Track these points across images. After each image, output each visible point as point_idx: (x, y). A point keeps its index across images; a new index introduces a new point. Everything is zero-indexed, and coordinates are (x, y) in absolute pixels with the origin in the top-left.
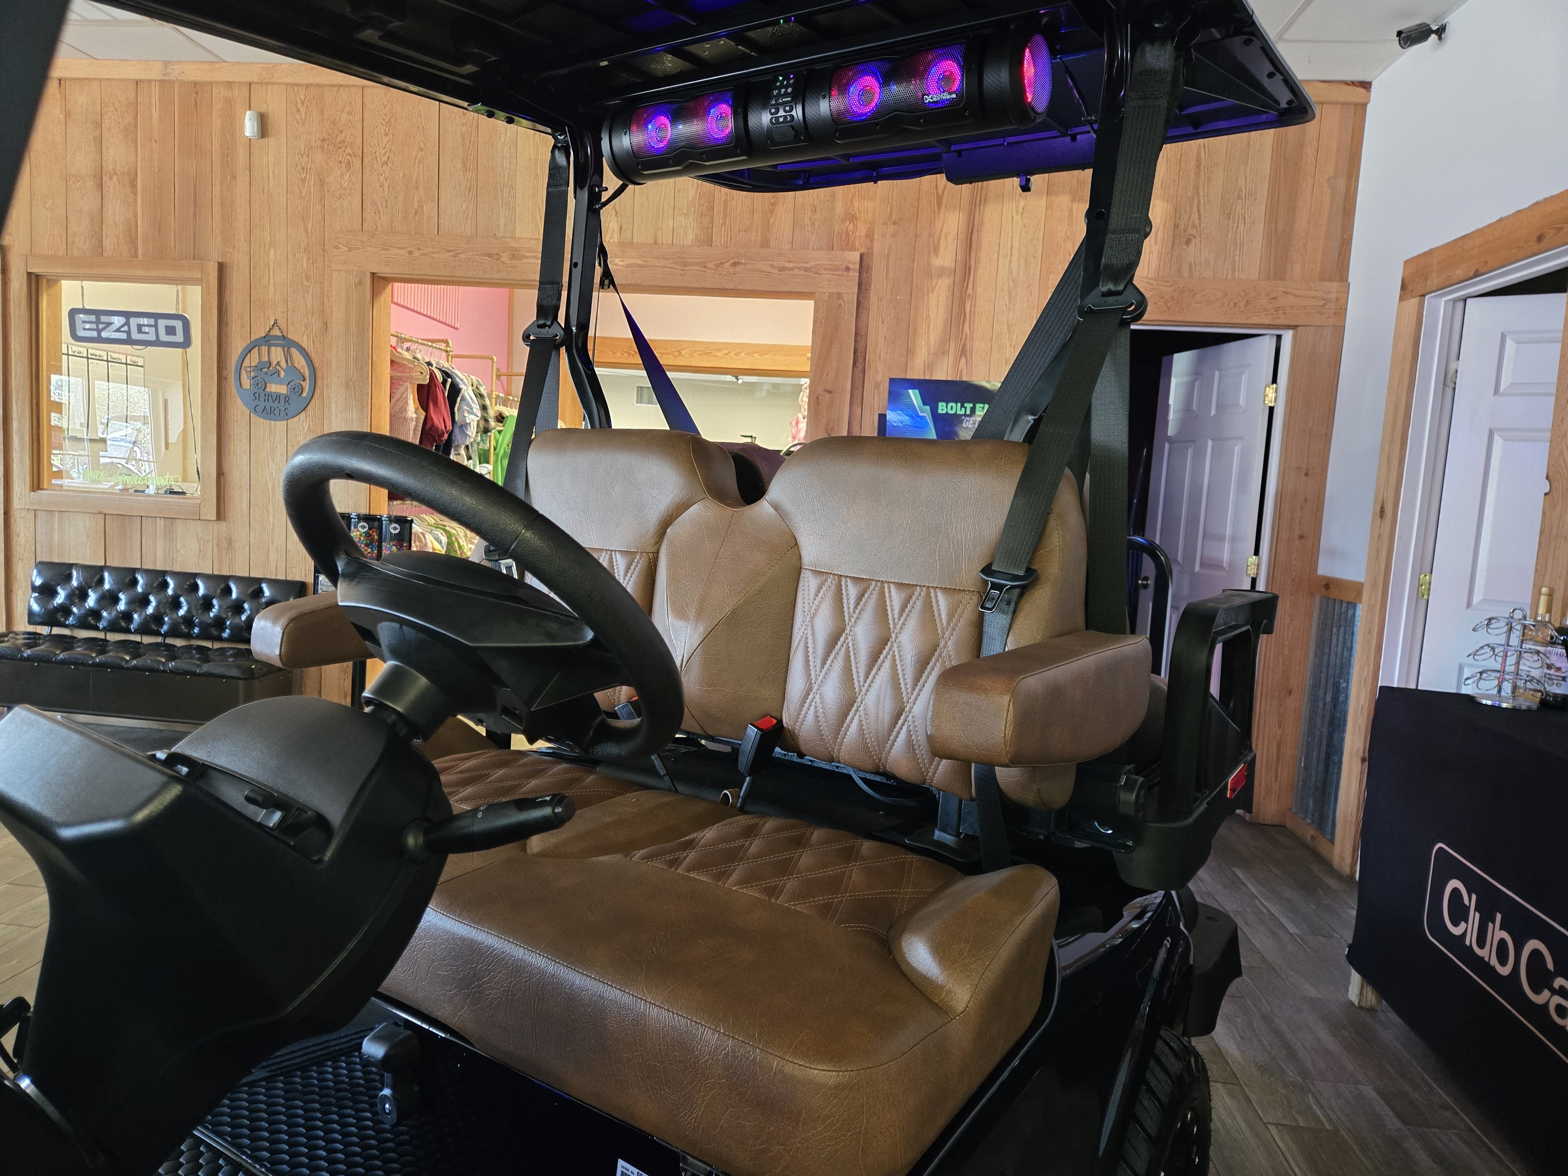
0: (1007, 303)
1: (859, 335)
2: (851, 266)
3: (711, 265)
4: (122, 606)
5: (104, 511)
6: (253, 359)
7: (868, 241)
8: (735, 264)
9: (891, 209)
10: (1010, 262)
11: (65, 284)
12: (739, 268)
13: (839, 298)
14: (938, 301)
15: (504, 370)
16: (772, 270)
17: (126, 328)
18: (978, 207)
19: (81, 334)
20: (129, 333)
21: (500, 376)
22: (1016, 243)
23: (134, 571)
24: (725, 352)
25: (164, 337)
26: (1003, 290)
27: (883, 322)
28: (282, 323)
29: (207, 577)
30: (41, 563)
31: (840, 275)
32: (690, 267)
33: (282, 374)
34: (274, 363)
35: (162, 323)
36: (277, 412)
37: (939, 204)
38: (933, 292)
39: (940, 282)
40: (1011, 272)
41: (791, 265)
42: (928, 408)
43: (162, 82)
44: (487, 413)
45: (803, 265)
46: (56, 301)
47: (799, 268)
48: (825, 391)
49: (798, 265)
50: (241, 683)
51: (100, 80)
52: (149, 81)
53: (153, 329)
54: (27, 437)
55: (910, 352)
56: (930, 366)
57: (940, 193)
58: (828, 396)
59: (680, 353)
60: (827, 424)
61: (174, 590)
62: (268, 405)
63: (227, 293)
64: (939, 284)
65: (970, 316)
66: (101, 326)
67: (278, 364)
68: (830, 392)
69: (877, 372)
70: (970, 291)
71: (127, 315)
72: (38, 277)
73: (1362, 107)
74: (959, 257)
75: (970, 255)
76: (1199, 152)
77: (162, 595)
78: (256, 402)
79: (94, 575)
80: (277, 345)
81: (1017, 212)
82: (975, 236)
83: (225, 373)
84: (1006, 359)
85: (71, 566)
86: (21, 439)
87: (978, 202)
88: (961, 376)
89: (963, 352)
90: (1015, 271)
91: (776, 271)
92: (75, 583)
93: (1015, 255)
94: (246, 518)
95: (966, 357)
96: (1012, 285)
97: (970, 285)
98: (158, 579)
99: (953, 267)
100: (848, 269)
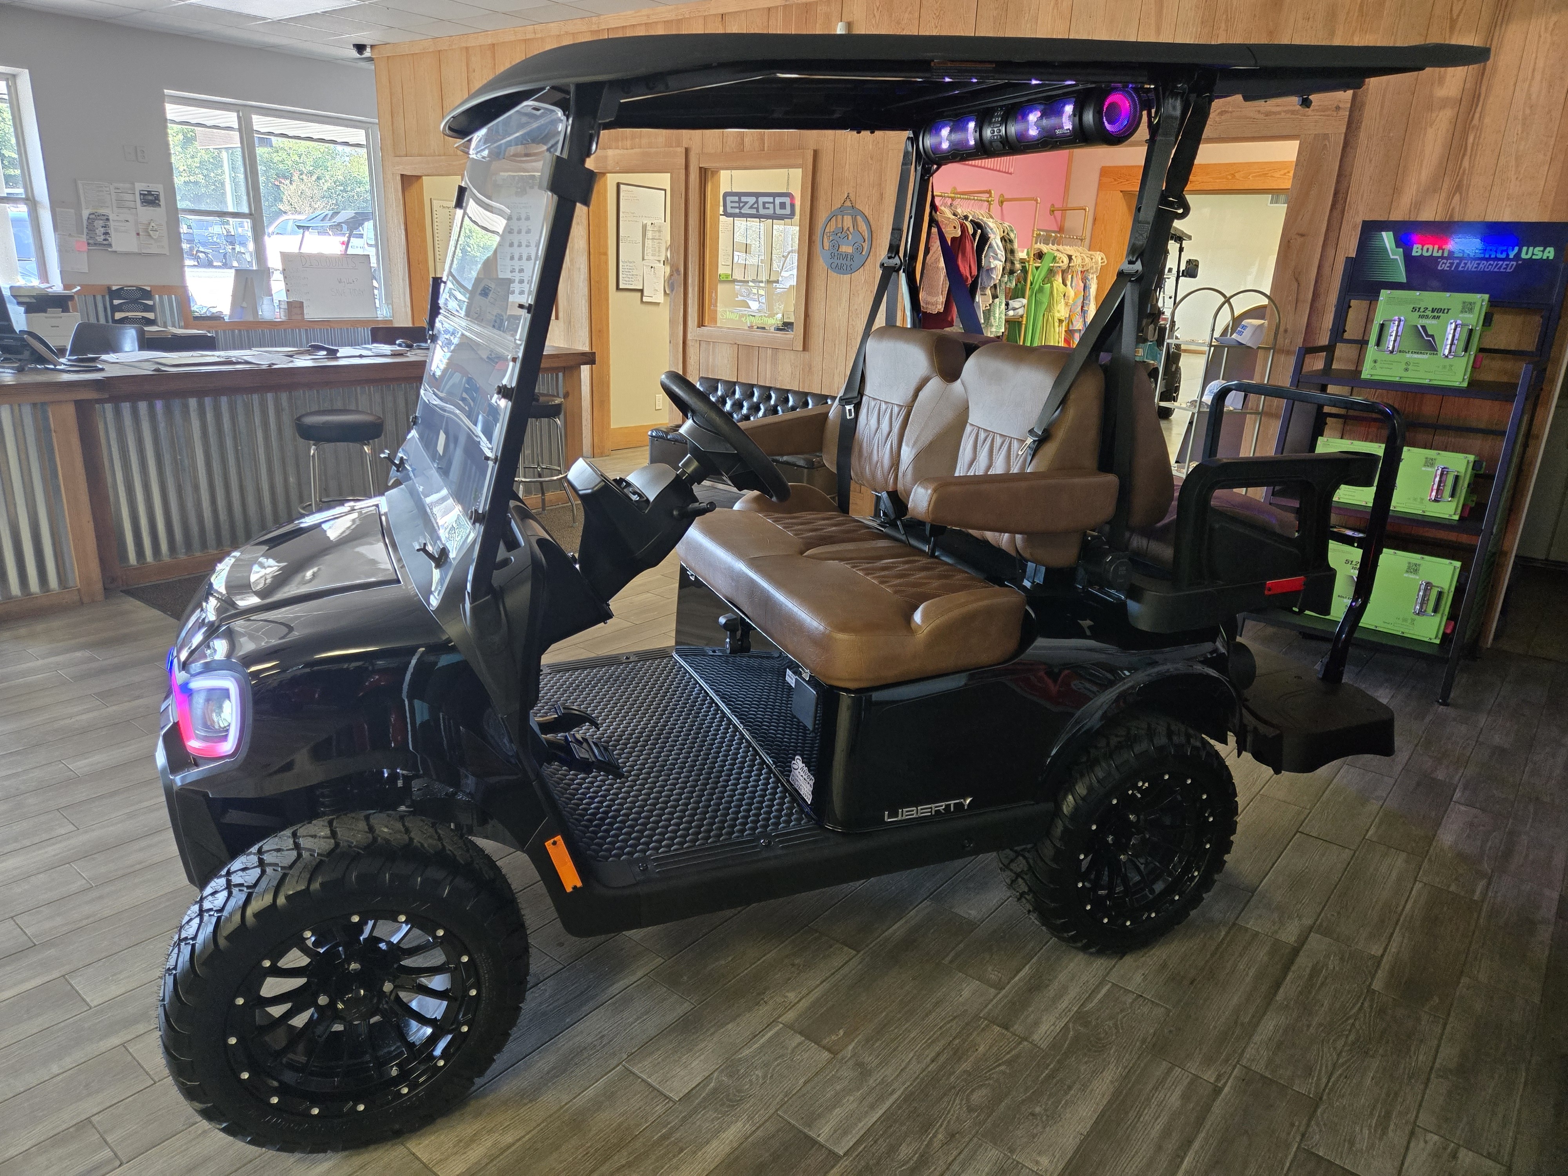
0: (1519, 132)
1: (1343, 175)
2: (1341, 105)
4: (745, 411)
5: (738, 343)
6: (832, 227)
10: (1530, 86)
11: (723, 173)
12: (1225, 117)
13: (1324, 139)
14: (1436, 135)
15: (1058, 205)
16: (1258, 116)
17: (756, 206)
18: (1498, 28)
19: (729, 210)
20: (757, 209)
21: (1053, 211)
22: (1540, 64)
23: (752, 386)
24: (1282, 172)
25: (779, 211)
26: (1516, 119)
27: (1371, 161)
28: (852, 196)
29: (795, 393)
30: (702, 378)
31: (1328, 116)
33: (850, 237)
34: (845, 229)
35: (778, 200)
36: (845, 268)
38: (1431, 126)
39: (1441, 114)
40: (1529, 96)
41: (1278, 109)
42: (1401, 250)
43: (785, 6)
44: (1014, 256)
46: (717, 187)
47: (1286, 112)
48: (1298, 234)
49: (1286, 109)
50: (806, 471)
51: (746, 11)
52: (777, 7)
53: (772, 205)
54: (696, 289)
55: (1396, 191)
56: (1417, 205)
57: (1455, 17)
58: (1300, 240)
59: (1233, 176)
60: (1296, 269)
61: (775, 401)
62: (839, 262)
63: (818, 174)
64: (1440, 116)
65: (1472, 151)
66: (741, 205)
67: (848, 229)
68: (1302, 235)
69: (1357, 213)
70: (1476, 121)
71: (757, 195)
72: (705, 169)
74: (1468, 85)
75: (1481, 83)
77: (767, 405)
78: (832, 260)
79: (731, 386)
80: (847, 214)
81: (1546, 29)
83: (814, 238)
84: (1509, 194)
85: (718, 381)
86: (693, 290)
87: (1499, 23)
88: (1451, 216)
89: (1458, 188)
90: (1534, 96)
91: (1262, 116)
92: (719, 393)
93: (1538, 76)
94: (821, 350)
95: (1461, 194)
96: (1528, 111)
97: (1477, 115)
98: (766, 391)
99: (1459, 97)
100: (1338, 108)
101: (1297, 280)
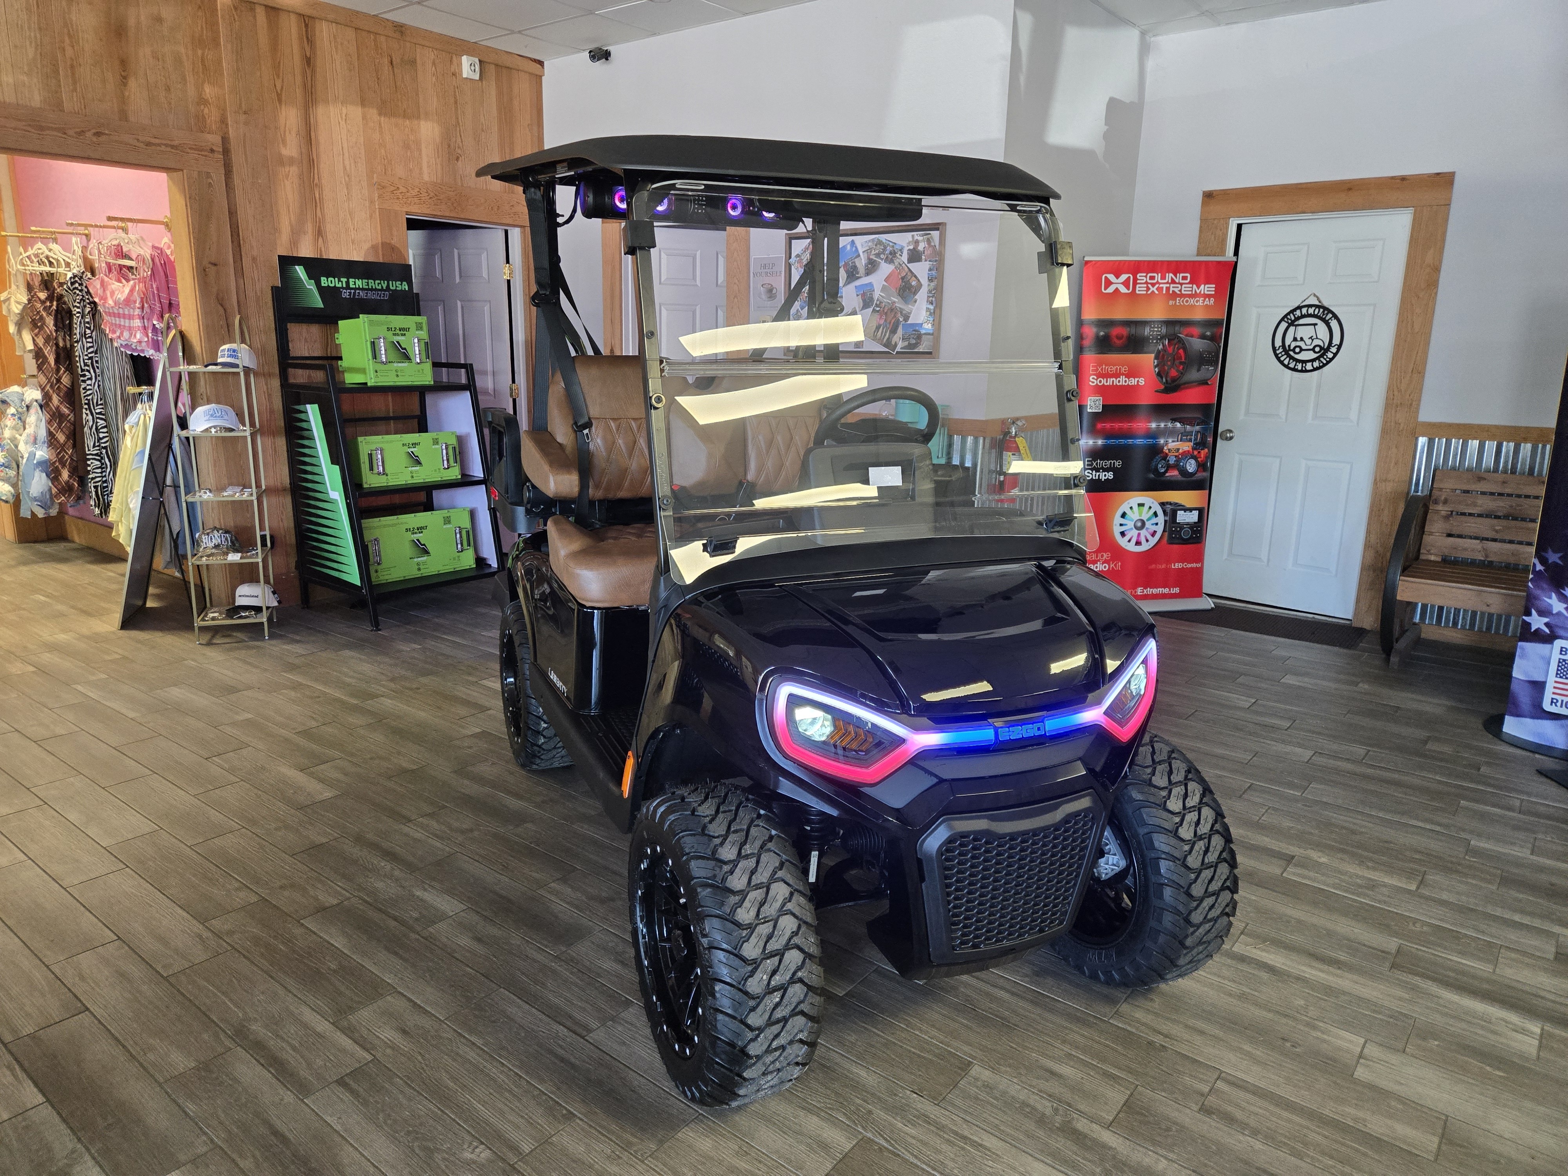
1: (232, 213)
2: (214, 148)
3: (71, 132)
7: (224, 126)
8: (98, 134)
9: (240, 100)
10: (343, 159)
12: (103, 138)
13: (208, 178)
14: (292, 187)
16: (137, 144)
18: (311, 108)
22: (345, 144)
26: (341, 183)
27: (250, 202)
31: (206, 156)
32: (48, 132)
37: (280, 101)
38: (286, 178)
39: (291, 169)
40: (345, 168)
41: (157, 141)
42: (314, 281)
45: (169, 142)
47: (166, 145)
48: (211, 263)
49: (164, 142)
55: (276, 230)
56: (295, 243)
57: (279, 92)
58: (213, 268)
60: (218, 294)
64: (290, 172)
65: (320, 203)
68: (215, 265)
69: (252, 247)
70: (316, 181)
73: (539, 78)
74: (304, 151)
76: (455, 92)
81: (341, 116)
82: (313, 134)
87: (310, 104)
88: (321, 255)
89: (320, 233)
90: (348, 167)
91: (142, 145)
93: (346, 155)
95: (323, 237)
96: (347, 179)
97: (315, 175)
99: (299, 158)
100: (212, 151)
101: (222, 306)
